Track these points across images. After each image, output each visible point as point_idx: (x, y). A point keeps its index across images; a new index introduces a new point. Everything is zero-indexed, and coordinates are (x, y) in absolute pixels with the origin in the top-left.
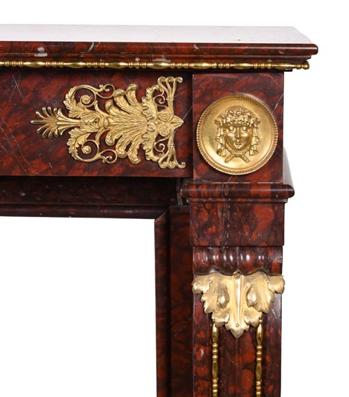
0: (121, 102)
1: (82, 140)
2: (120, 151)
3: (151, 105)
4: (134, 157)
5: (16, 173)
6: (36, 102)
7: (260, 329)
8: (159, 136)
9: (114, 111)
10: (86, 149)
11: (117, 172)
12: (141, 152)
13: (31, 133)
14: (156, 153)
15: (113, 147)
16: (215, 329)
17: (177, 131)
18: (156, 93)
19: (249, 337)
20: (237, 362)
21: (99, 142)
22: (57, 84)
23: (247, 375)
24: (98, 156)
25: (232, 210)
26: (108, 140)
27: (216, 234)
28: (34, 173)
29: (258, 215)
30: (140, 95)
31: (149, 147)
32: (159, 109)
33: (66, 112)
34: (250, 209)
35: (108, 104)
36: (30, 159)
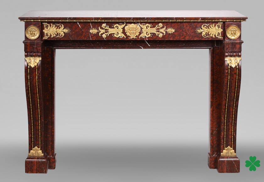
0: (212, 27)
1: (204, 34)
2: (211, 35)
3: (217, 27)
4: (214, 37)
5: (192, 40)
6: (196, 27)
7: (237, 67)
8: (218, 33)
9: (210, 29)
10: (205, 35)
11: (210, 39)
12: (215, 35)
13: (195, 32)
14: (218, 36)
15: (210, 35)
16: (229, 67)
17: (222, 32)
18: (218, 25)
19: (235, 68)
20: (233, 73)
21: (207, 34)
22: (200, 24)
23: (235, 75)
24: (207, 36)
25: (232, 45)
26: (209, 34)
27: (229, 50)
28: (195, 40)
29: (237, 46)
30: (215, 26)
31: (216, 35)
32: (218, 28)
33: (202, 29)
34: (235, 45)
35: (209, 27)
36: (195, 37)
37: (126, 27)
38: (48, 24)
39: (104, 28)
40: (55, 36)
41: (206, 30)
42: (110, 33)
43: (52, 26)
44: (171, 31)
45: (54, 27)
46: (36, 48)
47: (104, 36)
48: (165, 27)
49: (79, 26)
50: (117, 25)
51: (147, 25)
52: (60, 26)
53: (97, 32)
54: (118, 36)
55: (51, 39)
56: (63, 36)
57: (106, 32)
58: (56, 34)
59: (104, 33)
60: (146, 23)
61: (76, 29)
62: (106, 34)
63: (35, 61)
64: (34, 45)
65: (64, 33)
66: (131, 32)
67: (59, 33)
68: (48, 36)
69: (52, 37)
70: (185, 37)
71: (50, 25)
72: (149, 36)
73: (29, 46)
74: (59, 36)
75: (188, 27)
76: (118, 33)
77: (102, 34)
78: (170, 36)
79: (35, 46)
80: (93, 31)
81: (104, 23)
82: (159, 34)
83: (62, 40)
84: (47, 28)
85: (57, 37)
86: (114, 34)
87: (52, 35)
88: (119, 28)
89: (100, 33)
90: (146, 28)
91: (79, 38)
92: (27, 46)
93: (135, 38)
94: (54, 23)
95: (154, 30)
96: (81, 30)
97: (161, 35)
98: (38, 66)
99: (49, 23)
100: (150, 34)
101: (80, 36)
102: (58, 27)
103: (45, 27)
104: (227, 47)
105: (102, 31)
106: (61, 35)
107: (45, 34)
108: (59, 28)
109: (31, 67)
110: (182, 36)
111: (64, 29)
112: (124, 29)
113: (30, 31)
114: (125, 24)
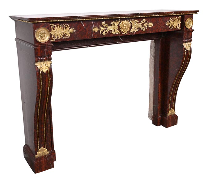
0: (175, 20)
4: (176, 28)
5: (163, 31)
6: (166, 21)
8: (179, 24)
10: (171, 27)
11: (174, 30)
13: (165, 25)
15: (174, 26)
16: (186, 50)
18: (179, 18)
19: (189, 51)
20: (187, 55)
22: (168, 18)
25: (188, 33)
27: (186, 37)
28: (165, 31)
29: (190, 34)
30: (177, 19)
31: (177, 26)
32: (179, 21)
33: (169, 22)
36: (165, 29)
37: (120, 23)
38: (55, 25)
39: (104, 25)
40: (62, 37)
41: (172, 22)
42: (108, 30)
43: (58, 27)
44: (151, 25)
45: (60, 28)
46: (47, 52)
47: (104, 33)
48: (147, 22)
49: (83, 25)
50: (114, 22)
51: (136, 21)
52: (66, 26)
53: (98, 30)
54: (115, 33)
55: (58, 41)
56: (69, 37)
57: (106, 30)
58: (63, 35)
59: (104, 31)
60: (135, 19)
61: (80, 28)
62: (105, 31)
63: (47, 66)
64: (44, 48)
65: (70, 33)
66: (125, 28)
67: (66, 34)
68: (55, 38)
69: (59, 39)
70: (159, 29)
71: (57, 26)
72: (137, 30)
73: (40, 50)
74: (66, 37)
75: (161, 21)
76: (114, 30)
77: (102, 32)
78: (150, 29)
79: (46, 50)
80: (95, 30)
81: (103, 20)
82: (143, 28)
83: (68, 40)
84: (54, 30)
85: (64, 38)
86: (111, 31)
87: (59, 36)
88: (115, 25)
89: (101, 31)
90: (134, 23)
91: (83, 37)
92: (38, 50)
93: (127, 33)
94: (60, 23)
95: (140, 25)
96: (85, 29)
97: (144, 29)
98: (49, 70)
99: (55, 23)
100: (137, 29)
101: (84, 36)
102: (64, 27)
103: (52, 28)
104: (185, 35)
105: (103, 29)
106: (67, 36)
107: (53, 36)
108: (65, 29)
109: (43, 72)
110: (157, 29)
111: (70, 29)
112: (118, 25)
113: (40, 34)
114: (120, 21)
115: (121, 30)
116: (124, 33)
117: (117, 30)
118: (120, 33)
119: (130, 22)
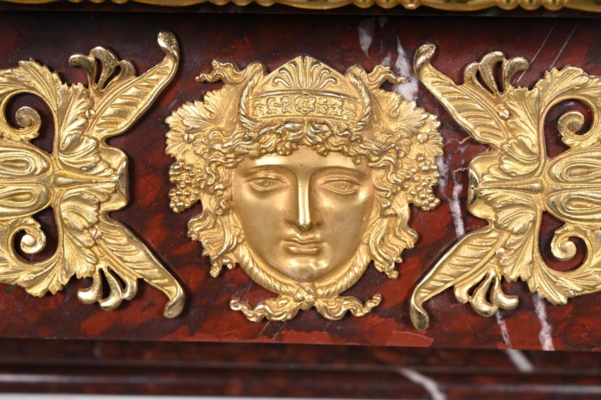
37: (190, 112)
54: (55, 281)
76: (46, 218)
88: (65, 133)
90: (532, 135)
114: (169, 66)
115: (196, 228)
116: (281, 309)
117: (119, 236)
118: (175, 292)
119: (425, 99)
